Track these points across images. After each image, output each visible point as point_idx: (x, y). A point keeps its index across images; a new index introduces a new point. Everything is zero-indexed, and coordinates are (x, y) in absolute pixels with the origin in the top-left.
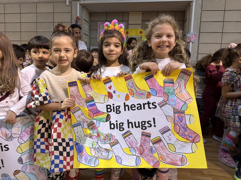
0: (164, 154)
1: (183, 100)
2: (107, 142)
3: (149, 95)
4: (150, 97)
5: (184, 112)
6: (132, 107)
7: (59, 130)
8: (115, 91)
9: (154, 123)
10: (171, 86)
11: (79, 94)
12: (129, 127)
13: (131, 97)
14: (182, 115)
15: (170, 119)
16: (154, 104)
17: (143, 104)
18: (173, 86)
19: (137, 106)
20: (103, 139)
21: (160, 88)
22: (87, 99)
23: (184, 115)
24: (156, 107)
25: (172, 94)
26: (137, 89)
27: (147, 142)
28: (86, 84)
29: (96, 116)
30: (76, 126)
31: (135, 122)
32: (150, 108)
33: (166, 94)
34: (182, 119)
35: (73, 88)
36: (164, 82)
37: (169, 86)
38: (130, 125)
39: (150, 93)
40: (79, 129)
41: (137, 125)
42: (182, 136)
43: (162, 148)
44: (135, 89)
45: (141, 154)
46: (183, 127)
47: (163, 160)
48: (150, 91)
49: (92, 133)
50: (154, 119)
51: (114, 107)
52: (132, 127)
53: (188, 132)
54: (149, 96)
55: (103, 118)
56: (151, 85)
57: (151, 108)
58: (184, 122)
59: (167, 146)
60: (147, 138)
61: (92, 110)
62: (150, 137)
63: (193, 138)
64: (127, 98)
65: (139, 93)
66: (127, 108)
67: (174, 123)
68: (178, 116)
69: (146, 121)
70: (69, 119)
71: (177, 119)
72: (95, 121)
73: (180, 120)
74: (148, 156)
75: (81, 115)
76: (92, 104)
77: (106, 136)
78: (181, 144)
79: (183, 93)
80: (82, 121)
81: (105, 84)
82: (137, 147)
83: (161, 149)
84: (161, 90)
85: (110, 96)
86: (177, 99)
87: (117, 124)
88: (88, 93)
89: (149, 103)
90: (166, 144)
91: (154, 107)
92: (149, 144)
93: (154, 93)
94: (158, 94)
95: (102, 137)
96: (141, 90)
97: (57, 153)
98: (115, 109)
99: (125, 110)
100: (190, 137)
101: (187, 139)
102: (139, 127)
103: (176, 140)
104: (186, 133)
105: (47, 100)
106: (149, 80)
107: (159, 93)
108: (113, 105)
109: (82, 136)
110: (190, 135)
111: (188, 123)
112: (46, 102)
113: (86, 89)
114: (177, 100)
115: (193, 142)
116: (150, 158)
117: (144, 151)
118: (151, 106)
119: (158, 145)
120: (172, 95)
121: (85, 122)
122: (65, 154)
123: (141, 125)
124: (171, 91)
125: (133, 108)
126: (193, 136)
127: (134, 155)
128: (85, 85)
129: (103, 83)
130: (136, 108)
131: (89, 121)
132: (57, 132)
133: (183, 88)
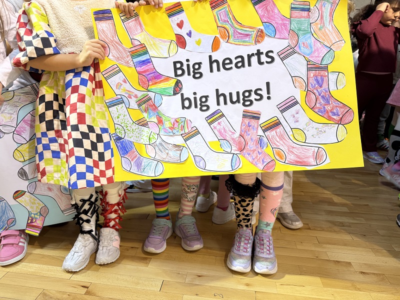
0: (285, 149)
1: (326, 44)
2: (177, 133)
3: (260, 35)
4: (262, 40)
5: (326, 68)
6: (226, 64)
7: (81, 108)
8: (190, 32)
9: (268, 93)
10: (304, 17)
11: (116, 39)
12: (218, 104)
13: (223, 43)
14: (322, 73)
15: (300, 83)
16: (270, 54)
17: (248, 55)
18: (309, 16)
19: (234, 61)
20: (170, 128)
21: (282, 20)
22: (134, 49)
23: (327, 74)
24: (273, 59)
25: (306, 32)
26: (236, 26)
27: (253, 128)
28: (131, 17)
29: (153, 84)
30: (114, 106)
31: (231, 94)
32: (260, 63)
33: (294, 34)
34: (323, 80)
35: (104, 25)
36: (292, 8)
37: (302, 17)
38: (222, 99)
39: (262, 31)
40: (120, 112)
41: (235, 99)
42: (320, 114)
43: (281, 137)
44: (232, 26)
45: (241, 150)
46: (323, 97)
47: (282, 158)
48: (262, 28)
49: (146, 118)
50: (268, 84)
51: (188, 65)
52: (225, 103)
53: (331, 106)
54: (260, 39)
55: (167, 88)
56: (264, 15)
57: (262, 63)
58: (325, 86)
59: (290, 134)
60: (253, 122)
61: (145, 72)
62: (258, 118)
63: (341, 116)
64: (216, 45)
65: (240, 33)
66: (215, 65)
67: (306, 90)
68: (315, 76)
69: (251, 90)
70: (98, 90)
71: (312, 81)
72: (152, 95)
73: (318, 82)
74: (253, 153)
75: (123, 83)
76: (144, 61)
77: (175, 122)
78: (316, 129)
79: (327, 31)
80: (127, 96)
81: (170, 16)
82: (233, 139)
83: (278, 140)
84: (284, 25)
85: (181, 42)
86: (314, 42)
87: (195, 98)
88: (135, 38)
89: (259, 53)
90: (288, 129)
91: (269, 60)
92: (257, 132)
93: (271, 31)
94: (277, 32)
95: (167, 124)
96: (244, 26)
97: (79, 152)
98: (192, 70)
99: (211, 71)
100: (334, 114)
101: (329, 118)
102: (239, 102)
103: (307, 120)
104: (328, 108)
105: (51, 46)
106: (261, 4)
107: (280, 32)
108: (188, 60)
109: (128, 123)
110: (335, 111)
111: (332, 87)
112: (48, 51)
113: (130, 28)
114: (315, 45)
115: (340, 122)
116: (257, 156)
117: (246, 144)
118: (264, 58)
119: (272, 133)
120: (305, 34)
121: (132, 97)
122: (95, 155)
123: (241, 97)
124: (305, 26)
125: (227, 66)
126: (341, 111)
127: (228, 153)
128: (128, 19)
129: (165, 16)
130: (233, 66)
131: (140, 95)
132: (78, 111)
133: (328, 20)
